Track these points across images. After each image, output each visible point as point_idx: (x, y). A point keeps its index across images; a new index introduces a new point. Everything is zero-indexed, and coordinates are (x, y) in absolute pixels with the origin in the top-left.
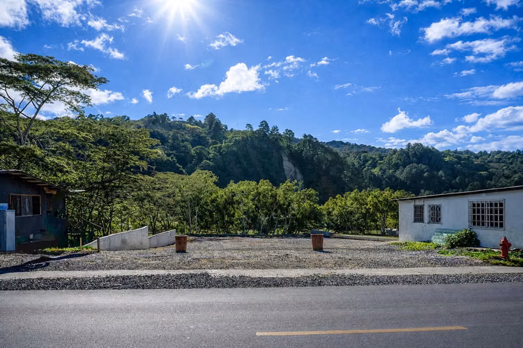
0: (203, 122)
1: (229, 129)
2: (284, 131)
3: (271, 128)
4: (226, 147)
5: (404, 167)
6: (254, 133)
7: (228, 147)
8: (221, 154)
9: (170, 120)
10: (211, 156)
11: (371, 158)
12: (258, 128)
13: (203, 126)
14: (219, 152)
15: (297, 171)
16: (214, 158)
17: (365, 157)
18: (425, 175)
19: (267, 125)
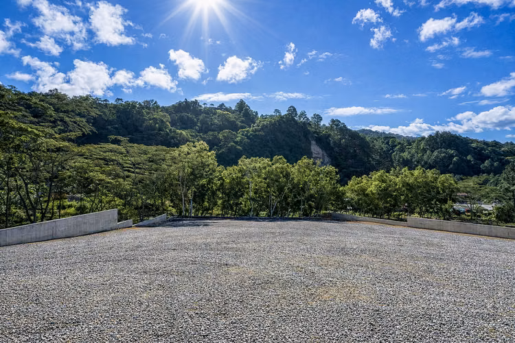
0: (233, 109)
1: (259, 115)
2: (312, 116)
3: (299, 113)
4: (253, 131)
5: (433, 152)
6: (282, 117)
7: (256, 130)
8: (248, 138)
9: (201, 106)
10: (238, 139)
11: (400, 143)
12: (286, 113)
13: (233, 112)
14: (246, 135)
15: (325, 154)
16: (241, 142)
17: (393, 142)
18: (455, 159)
19: (295, 109)
